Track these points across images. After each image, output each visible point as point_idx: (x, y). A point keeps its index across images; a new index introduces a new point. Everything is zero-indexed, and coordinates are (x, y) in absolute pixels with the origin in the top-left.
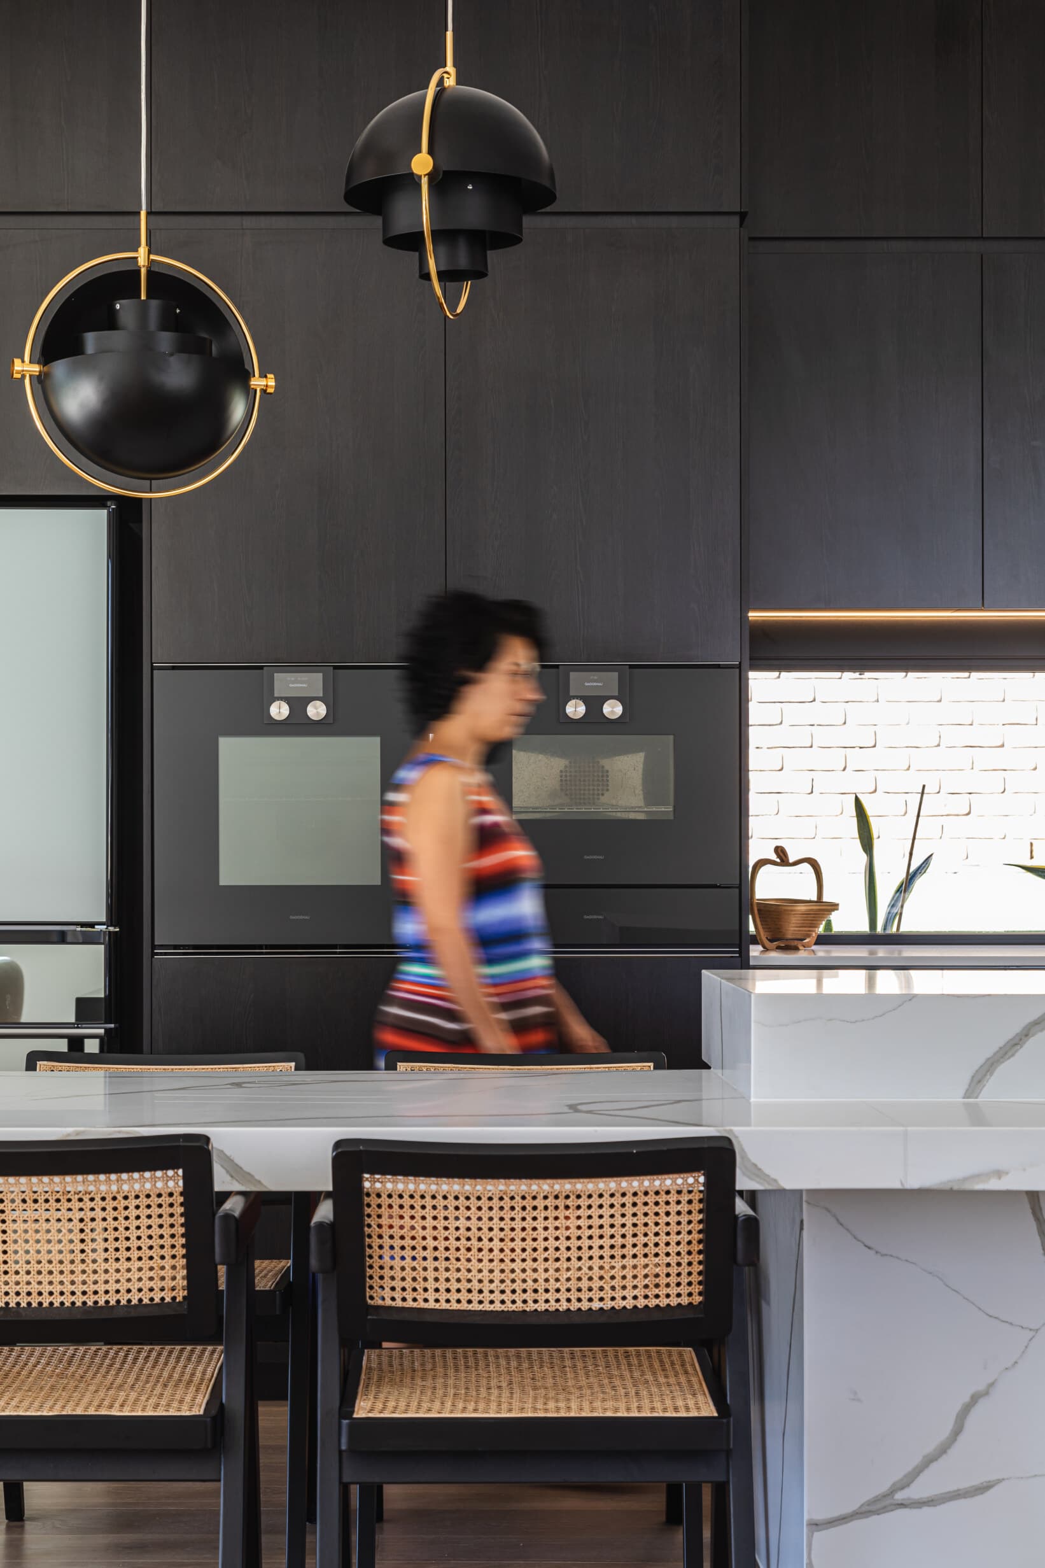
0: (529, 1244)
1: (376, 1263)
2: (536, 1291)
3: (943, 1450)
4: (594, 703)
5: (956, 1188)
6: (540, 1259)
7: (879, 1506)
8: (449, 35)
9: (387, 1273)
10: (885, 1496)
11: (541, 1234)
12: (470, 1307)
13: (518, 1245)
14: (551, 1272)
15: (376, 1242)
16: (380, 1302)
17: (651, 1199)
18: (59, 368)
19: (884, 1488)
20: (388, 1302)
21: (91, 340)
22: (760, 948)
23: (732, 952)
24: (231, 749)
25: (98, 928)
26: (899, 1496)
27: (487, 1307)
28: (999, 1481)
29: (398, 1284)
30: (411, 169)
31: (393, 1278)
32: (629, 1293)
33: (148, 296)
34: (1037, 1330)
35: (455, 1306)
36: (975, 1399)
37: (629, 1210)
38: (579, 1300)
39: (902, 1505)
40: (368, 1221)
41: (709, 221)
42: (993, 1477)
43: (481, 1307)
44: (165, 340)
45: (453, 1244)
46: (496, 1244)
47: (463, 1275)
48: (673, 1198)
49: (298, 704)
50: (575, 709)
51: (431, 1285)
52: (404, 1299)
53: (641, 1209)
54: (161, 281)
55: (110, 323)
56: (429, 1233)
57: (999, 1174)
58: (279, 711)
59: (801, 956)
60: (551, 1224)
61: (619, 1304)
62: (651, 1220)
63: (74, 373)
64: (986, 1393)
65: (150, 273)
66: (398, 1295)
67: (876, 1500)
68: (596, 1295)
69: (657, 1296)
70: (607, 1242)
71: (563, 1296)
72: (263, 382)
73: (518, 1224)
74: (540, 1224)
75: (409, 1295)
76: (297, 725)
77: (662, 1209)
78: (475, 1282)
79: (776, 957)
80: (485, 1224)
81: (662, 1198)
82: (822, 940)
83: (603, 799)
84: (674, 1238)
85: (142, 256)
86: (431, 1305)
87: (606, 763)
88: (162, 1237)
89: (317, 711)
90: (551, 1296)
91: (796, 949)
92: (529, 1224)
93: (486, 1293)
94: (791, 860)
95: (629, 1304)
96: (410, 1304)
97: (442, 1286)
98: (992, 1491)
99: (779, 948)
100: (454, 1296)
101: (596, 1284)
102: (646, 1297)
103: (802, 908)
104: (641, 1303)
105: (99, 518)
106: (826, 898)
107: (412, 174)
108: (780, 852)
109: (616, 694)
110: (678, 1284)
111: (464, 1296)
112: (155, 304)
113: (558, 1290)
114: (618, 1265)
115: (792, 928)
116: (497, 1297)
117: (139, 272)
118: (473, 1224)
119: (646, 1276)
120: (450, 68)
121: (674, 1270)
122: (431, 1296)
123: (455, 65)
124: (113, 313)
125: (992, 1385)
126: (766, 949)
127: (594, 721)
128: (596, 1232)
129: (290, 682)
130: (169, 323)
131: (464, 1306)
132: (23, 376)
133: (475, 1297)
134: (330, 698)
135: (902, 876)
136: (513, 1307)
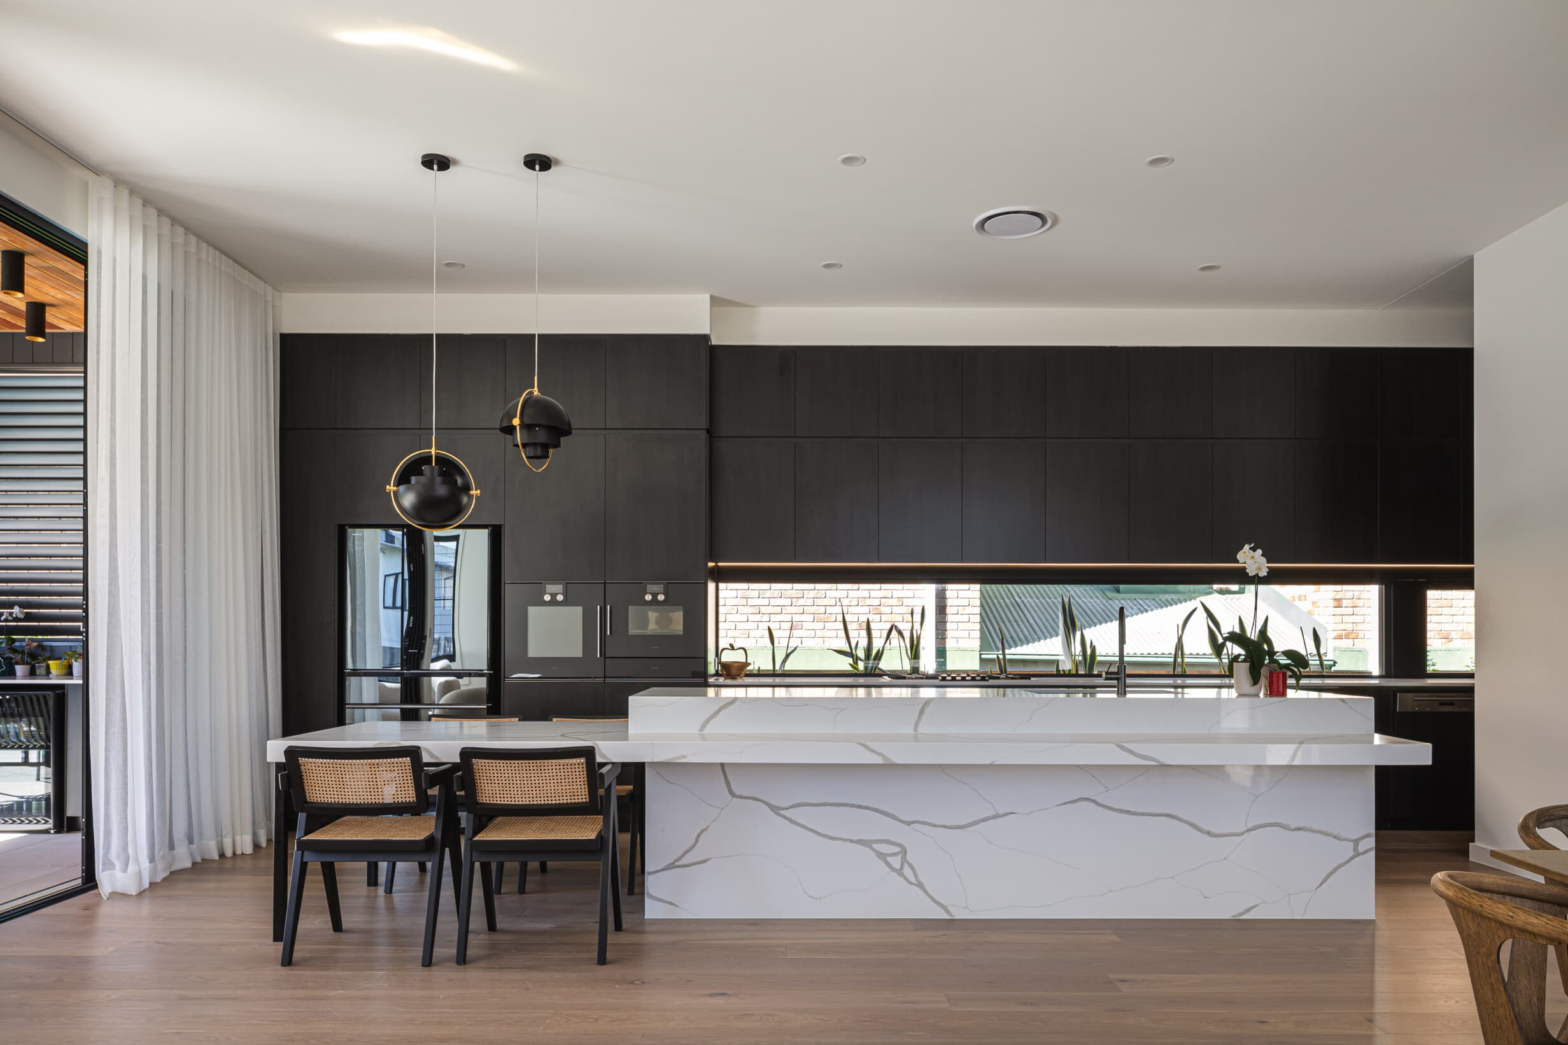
0: (529, 782)
1: (480, 788)
2: (533, 797)
3: (692, 848)
4: (655, 595)
5: (670, 761)
6: (534, 787)
7: (670, 867)
8: (536, 378)
9: (483, 791)
10: (672, 864)
11: (533, 778)
12: (511, 803)
13: (526, 782)
14: (538, 791)
15: (479, 781)
16: (482, 801)
17: (569, 767)
18: (402, 488)
19: (671, 861)
20: (485, 801)
21: (413, 479)
22: (723, 678)
23: (701, 680)
24: (532, 610)
25: (485, 671)
26: (677, 864)
27: (517, 803)
28: (710, 859)
29: (488, 796)
30: (512, 423)
31: (485, 793)
32: (565, 798)
33: (436, 464)
34: (723, 809)
35: (506, 802)
36: (702, 832)
37: (562, 771)
38: (548, 800)
39: (678, 867)
40: (475, 774)
41: (695, 432)
42: (708, 857)
43: (515, 803)
44: (438, 479)
45: (504, 782)
46: (518, 782)
47: (508, 792)
48: (577, 766)
49: (553, 596)
50: (648, 597)
51: (498, 796)
52: (490, 800)
53: (566, 770)
54: (440, 460)
55: (421, 473)
56: (496, 778)
57: (684, 757)
58: (547, 598)
59: (739, 681)
60: (536, 775)
61: (562, 802)
62: (570, 774)
63: (408, 490)
64: (706, 829)
65: (436, 457)
66: (488, 799)
67: (669, 865)
68: (553, 799)
69: (574, 799)
70: (555, 781)
71: (542, 799)
72: (476, 492)
73: (525, 775)
74: (532, 775)
75: (491, 799)
76: (553, 602)
77: (574, 770)
78: (512, 795)
79: (729, 682)
80: (514, 775)
81: (573, 766)
82: (747, 675)
83: (671, 627)
84: (578, 780)
85: (433, 451)
86: (499, 802)
87: (671, 615)
88: (407, 780)
89: (560, 598)
90: (539, 799)
91: (736, 679)
92: (528, 775)
93: (516, 798)
94: (735, 648)
95: (565, 802)
96: (492, 802)
97: (502, 796)
98: (707, 862)
99: (730, 678)
100: (506, 799)
101: (553, 795)
102: (571, 799)
103: (736, 664)
104: (569, 801)
105: (485, 533)
106: (748, 661)
107: (513, 426)
108: (731, 645)
109: (662, 592)
110: (581, 795)
111: (509, 799)
112: (436, 467)
113: (540, 797)
114: (560, 789)
115: (734, 672)
116: (520, 799)
117: (432, 456)
118: (510, 775)
119: (570, 792)
120: (536, 389)
121: (580, 790)
122: (498, 799)
123: (538, 387)
124: (422, 470)
125: (708, 827)
126: (726, 679)
127: (655, 601)
128: (552, 778)
129: (551, 588)
130: (442, 474)
131: (509, 802)
132: (390, 492)
133: (513, 799)
134: (565, 594)
135: (784, 656)
136: (526, 803)
